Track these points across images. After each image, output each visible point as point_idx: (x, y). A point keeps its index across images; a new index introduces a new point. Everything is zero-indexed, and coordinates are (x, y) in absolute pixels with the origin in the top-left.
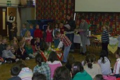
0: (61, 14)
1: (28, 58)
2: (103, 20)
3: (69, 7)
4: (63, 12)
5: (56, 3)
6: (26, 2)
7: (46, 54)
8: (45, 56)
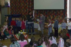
0: (25, 11)
1: (6, 38)
2: (51, 14)
3: (30, 6)
4: (27, 10)
5: (22, 4)
6: (4, 4)
7: (17, 36)
8: (17, 37)
